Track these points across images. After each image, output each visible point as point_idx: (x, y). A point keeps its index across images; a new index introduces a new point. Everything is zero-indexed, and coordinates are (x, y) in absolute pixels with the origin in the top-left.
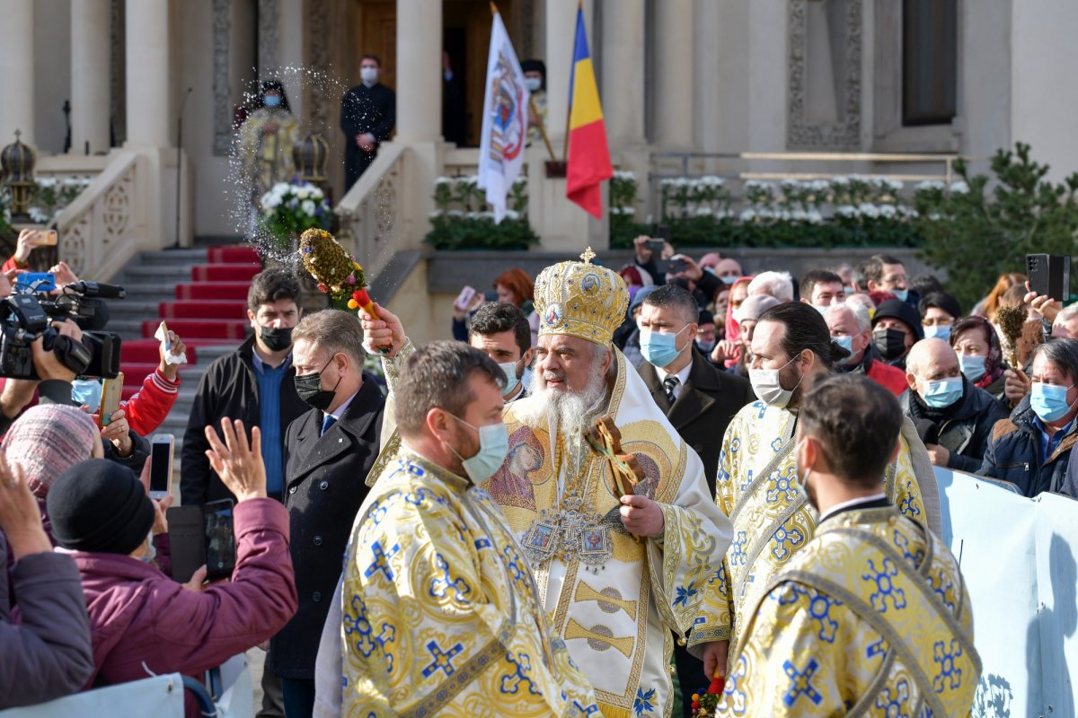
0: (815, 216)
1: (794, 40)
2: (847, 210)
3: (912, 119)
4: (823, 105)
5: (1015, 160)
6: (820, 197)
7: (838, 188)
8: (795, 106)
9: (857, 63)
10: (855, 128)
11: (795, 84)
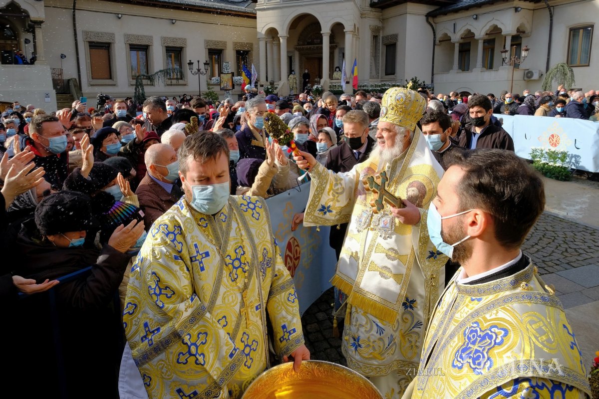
0: (379, 89)
1: (371, 63)
2: (383, 88)
3: (387, 74)
4: (374, 73)
5: (415, 79)
6: (380, 86)
7: (382, 84)
8: (371, 73)
9: (379, 66)
10: (378, 76)
11: (371, 70)
